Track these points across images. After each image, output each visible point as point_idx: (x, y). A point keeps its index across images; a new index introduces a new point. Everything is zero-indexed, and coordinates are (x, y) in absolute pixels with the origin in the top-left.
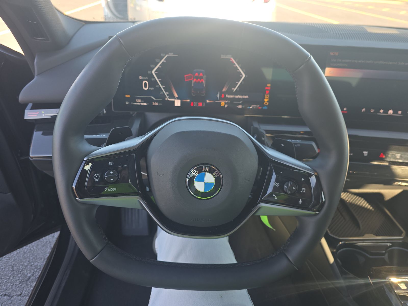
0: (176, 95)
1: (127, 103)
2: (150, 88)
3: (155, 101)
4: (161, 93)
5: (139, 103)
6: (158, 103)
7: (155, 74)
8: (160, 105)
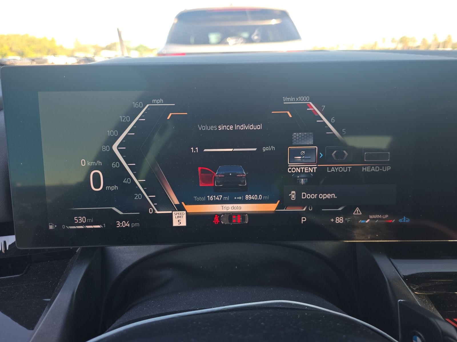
0: (175, 201)
1: (51, 227)
2: (108, 188)
3: (122, 218)
4: (137, 197)
5: (82, 224)
6: (130, 223)
7: (119, 150)
8: (135, 228)
